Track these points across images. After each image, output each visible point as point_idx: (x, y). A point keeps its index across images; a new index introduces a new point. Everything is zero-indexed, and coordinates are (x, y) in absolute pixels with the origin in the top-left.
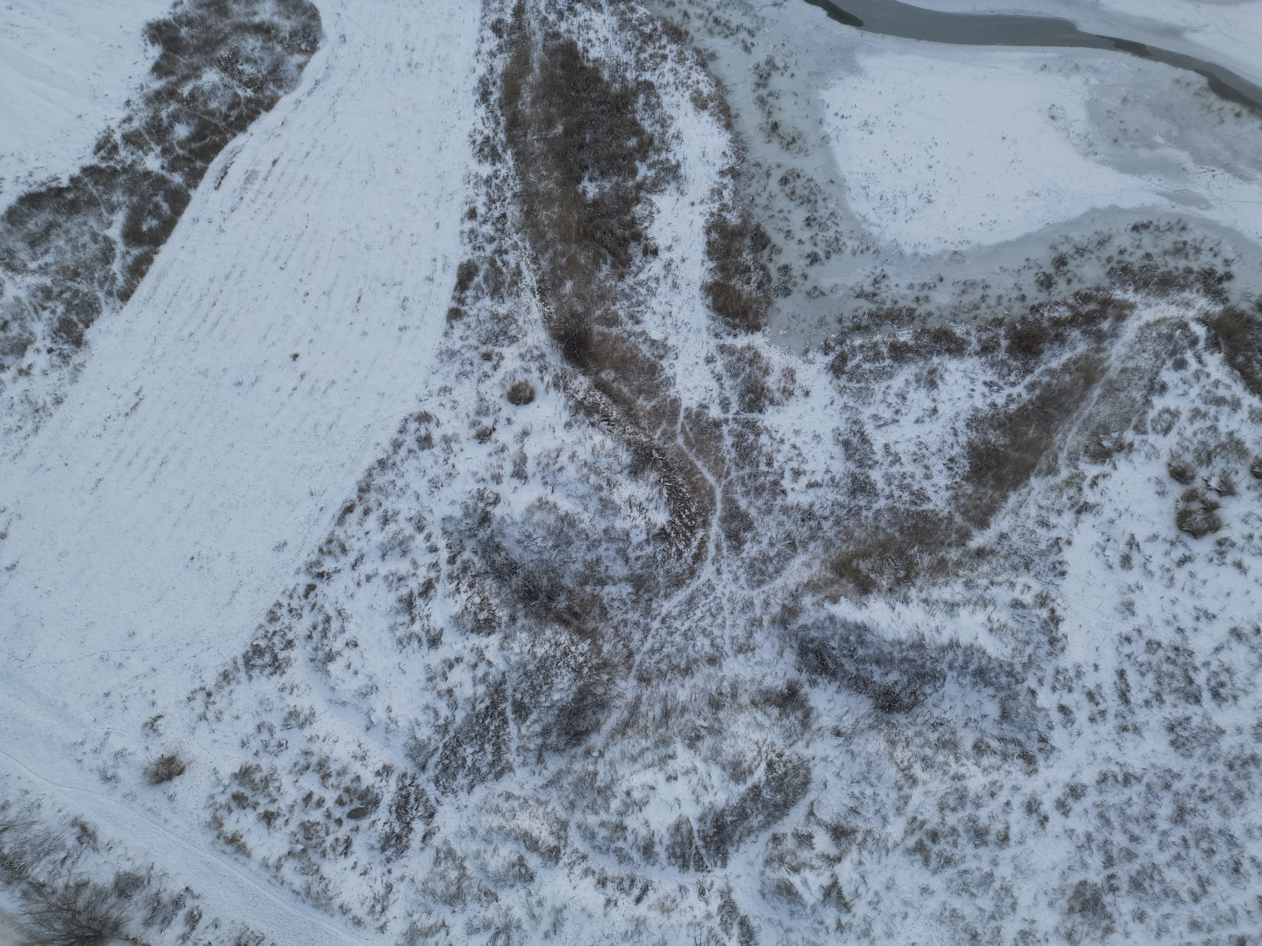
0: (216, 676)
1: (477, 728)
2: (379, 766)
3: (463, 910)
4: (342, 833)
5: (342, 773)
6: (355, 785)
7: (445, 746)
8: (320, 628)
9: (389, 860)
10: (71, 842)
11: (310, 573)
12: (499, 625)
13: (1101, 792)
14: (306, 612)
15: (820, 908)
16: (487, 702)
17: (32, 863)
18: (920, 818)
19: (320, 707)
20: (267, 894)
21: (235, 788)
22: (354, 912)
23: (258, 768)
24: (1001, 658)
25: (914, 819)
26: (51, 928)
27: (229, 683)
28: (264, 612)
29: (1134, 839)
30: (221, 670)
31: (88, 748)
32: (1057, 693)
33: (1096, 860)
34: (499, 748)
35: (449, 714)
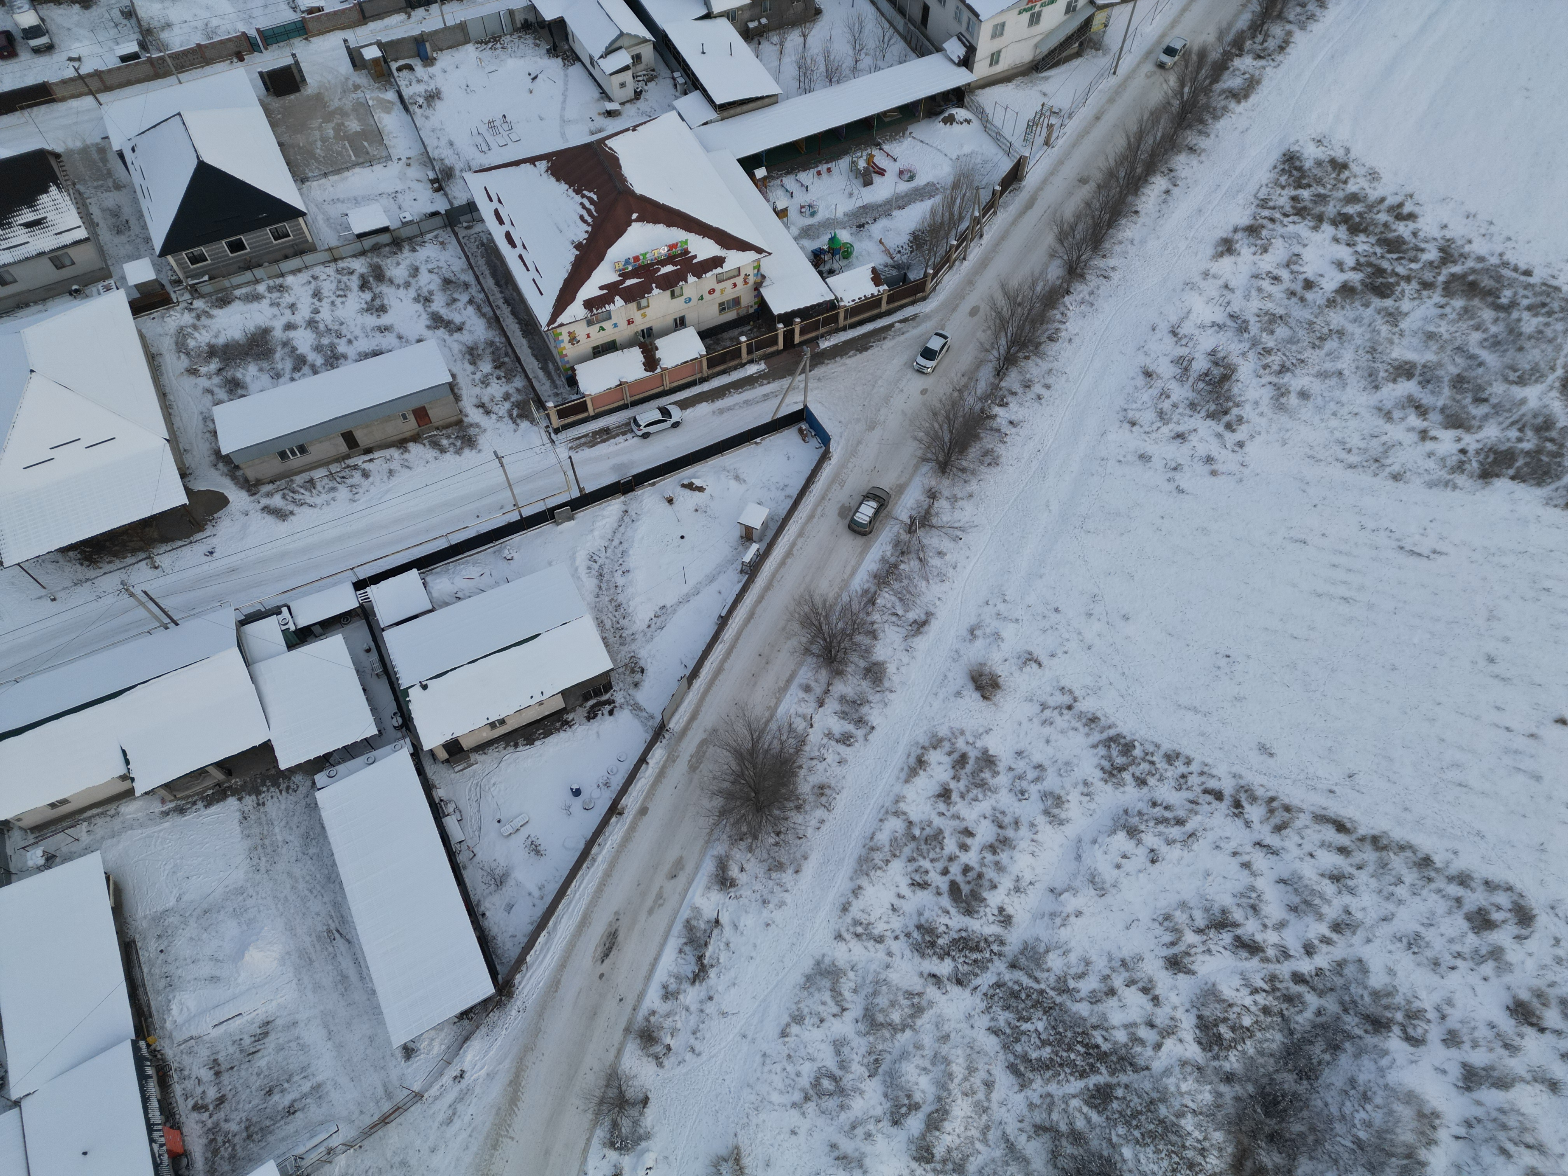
0: (1091, 710)
1: (1069, 1034)
2: (1010, 910)
3: (859, 1033)
4: (934, 877)
5: (999, 867)
6: (987, 884)
7: (1042, 992)
8: (1168, 814)
9: (908, 935)
10: (912, 616)
11: (1238, 791)
12: (1216, 1058)
14: (1185, 794)
16: (1105, 1047)
17: (893, 590)
19: (1070, 830)
20: (871, 807)
21: (973, 754)
22: (855, 903)
23: (995, 774)
26: (838, 620)
27: (1085, 725)
28: (1176, 747)
30: (1099, 714)
31: (1001, 607)
34: (1048, 1068)
35: (1083, 994)
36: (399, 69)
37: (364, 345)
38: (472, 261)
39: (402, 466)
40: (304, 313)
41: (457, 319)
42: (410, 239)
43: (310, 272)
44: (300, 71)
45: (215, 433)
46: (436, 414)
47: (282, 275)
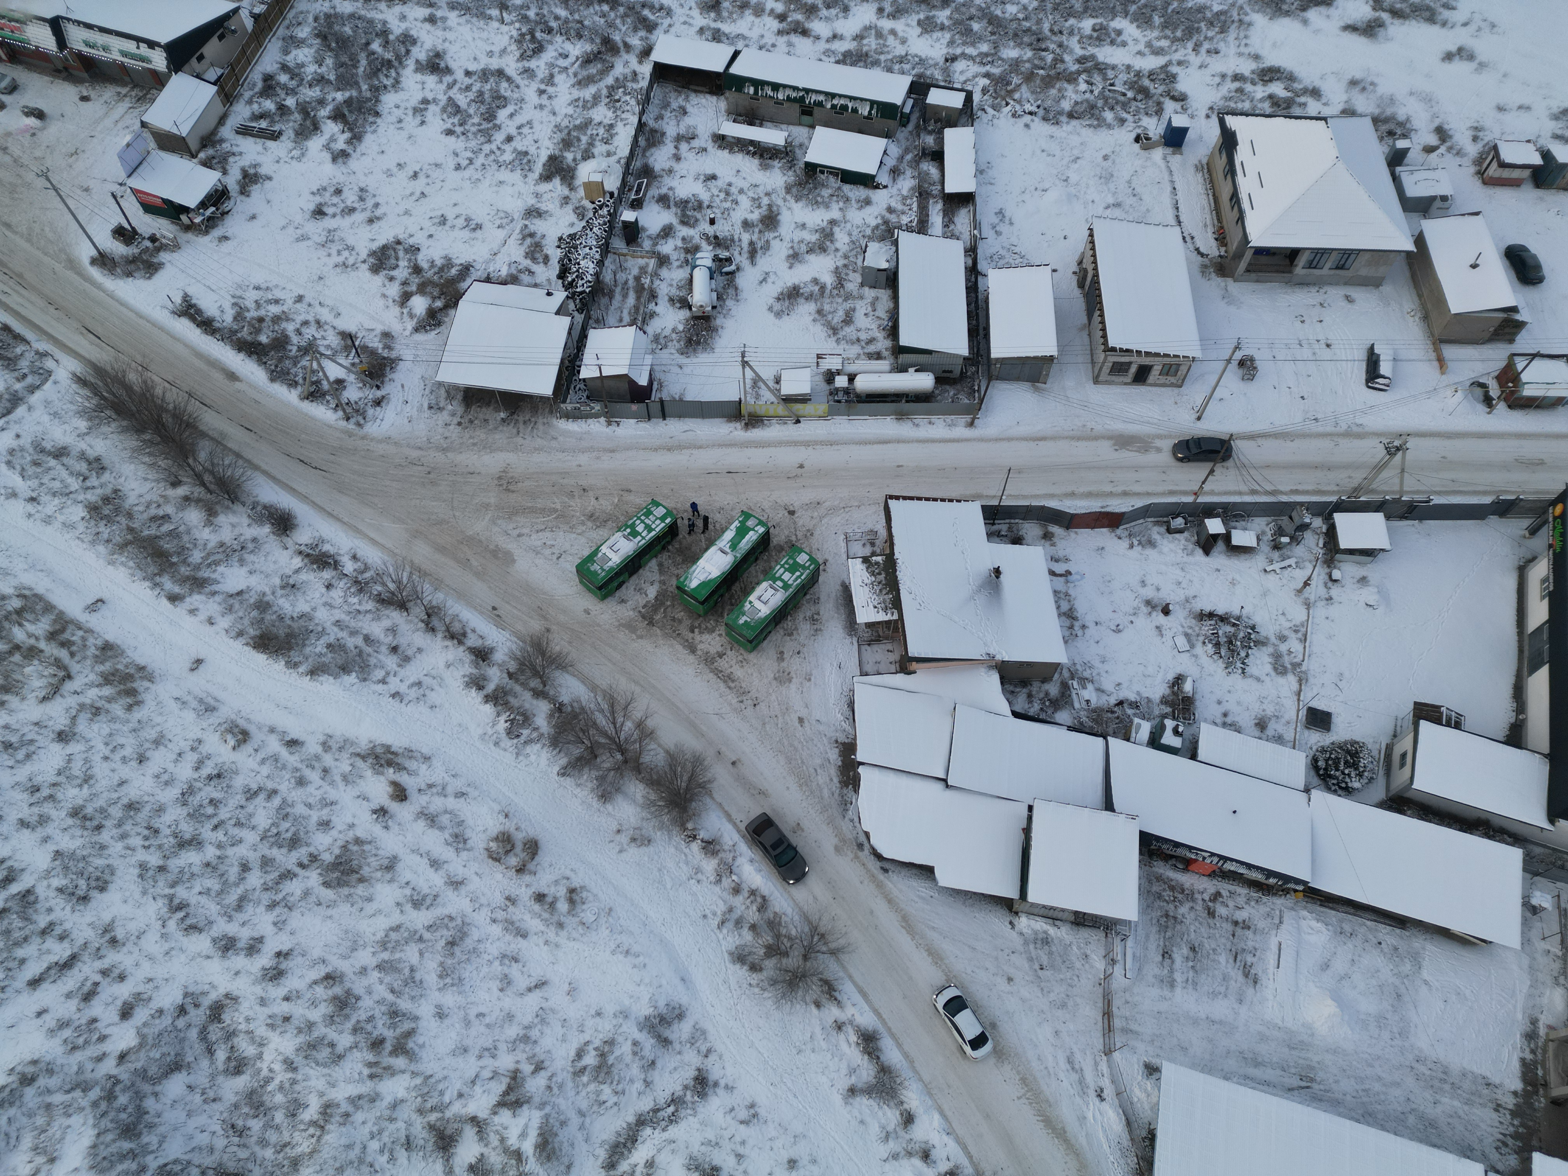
13: (211, 923)
15: (537, 1100)
18: (366, 1072)
24: (91, 1121)
25: (372, 1077)
29: (245, 868)
32: (106, 1032)
33: (294, 887)
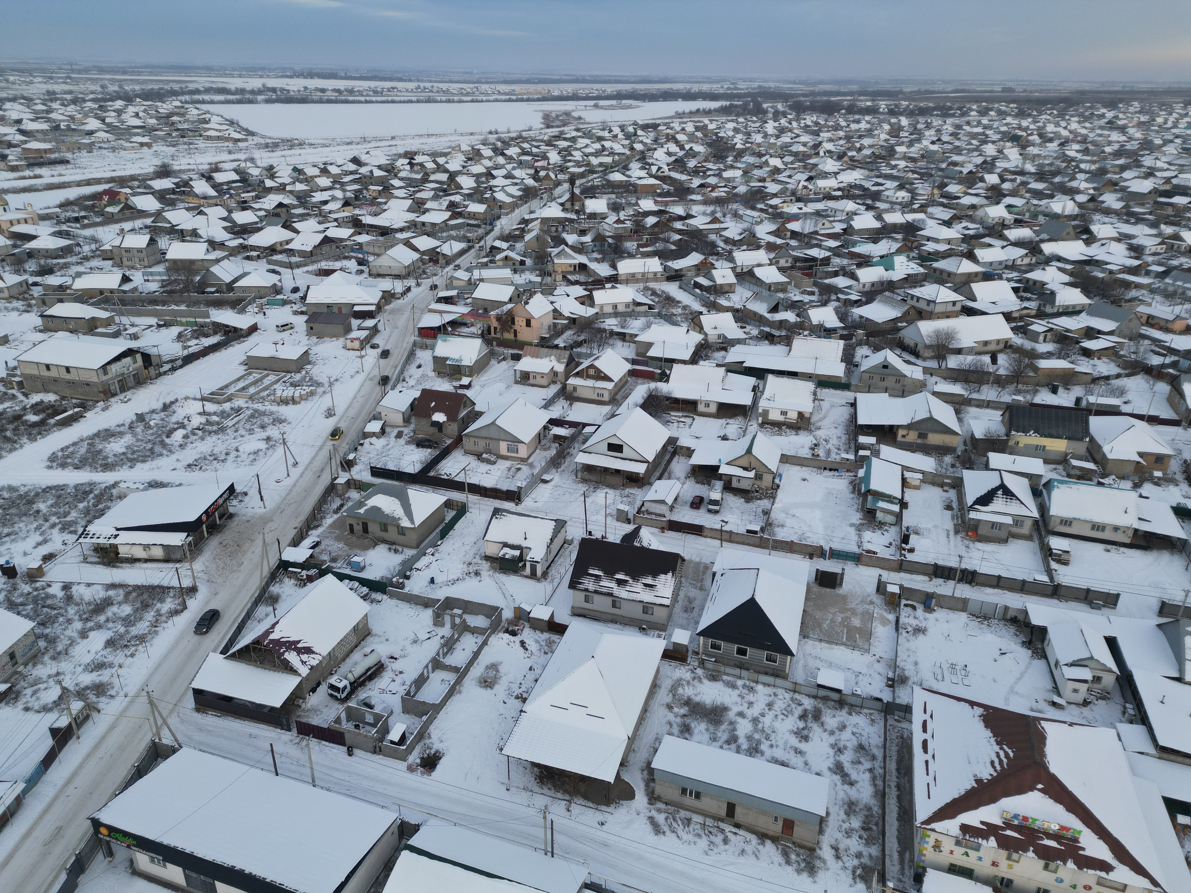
36: (906, 605)
37: (779, 753)
38: (888, 744)
39: (754, 853)
40: (755, 711)
41: (854, 776)
42: (851, 706)
43: (775, 690)
44: (842, 579)
45: (656, 750)
46: (799, 832)
47: (757, 682)
